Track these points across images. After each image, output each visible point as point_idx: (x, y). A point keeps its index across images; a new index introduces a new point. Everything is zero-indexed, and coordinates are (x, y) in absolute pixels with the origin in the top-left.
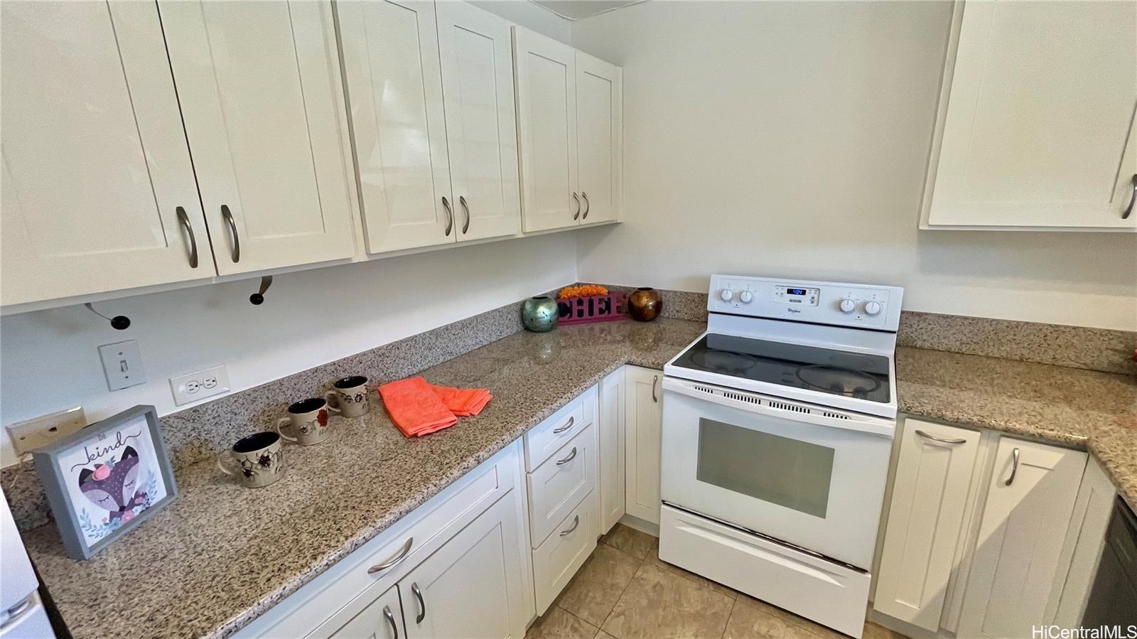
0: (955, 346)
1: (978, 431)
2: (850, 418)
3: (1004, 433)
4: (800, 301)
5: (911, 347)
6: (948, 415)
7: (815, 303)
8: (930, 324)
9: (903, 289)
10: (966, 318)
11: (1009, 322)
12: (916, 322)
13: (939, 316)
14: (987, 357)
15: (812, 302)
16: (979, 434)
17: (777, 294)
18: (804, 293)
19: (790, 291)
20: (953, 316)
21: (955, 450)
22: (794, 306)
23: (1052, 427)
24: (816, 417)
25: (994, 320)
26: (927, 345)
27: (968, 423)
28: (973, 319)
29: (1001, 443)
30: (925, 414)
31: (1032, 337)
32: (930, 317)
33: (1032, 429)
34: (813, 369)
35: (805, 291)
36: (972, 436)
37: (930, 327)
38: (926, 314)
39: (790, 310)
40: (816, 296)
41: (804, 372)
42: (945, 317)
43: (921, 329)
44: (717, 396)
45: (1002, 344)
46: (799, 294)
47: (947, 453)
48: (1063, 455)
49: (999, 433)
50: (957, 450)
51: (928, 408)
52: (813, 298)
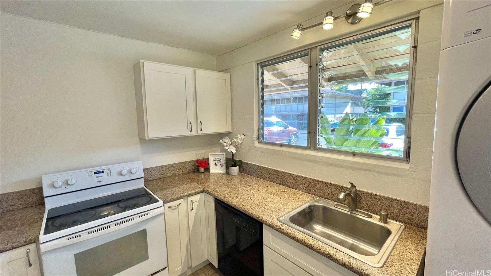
0: (159, 176)
1: (182, 198)
2: (149, 213)
3: (188, 196)
4: (102, 176)
5: (147, 181)
6: (175, 197)
7: (109, 175)
8: (151, 171)
9: (142, 161)
10: (160, 166)
11: (171, 164)
12: (146, 172)
13: (152, 168)
14: (168, 177)
15: (108, 175)
16: (183, 199)
17: (89, 176)
18: (103, 172)
19: (95, 173)
20: (156, 167)
21: (179, 208)
22: (99, 179)
23: (196, 189)
24: (137, 220)
25: (167, 165)
26: (151, 179)
27: (180, 197)
28: (162, 166)
29: (188, 199)
30: (170, 200)
31: (176, 167)
32: (150, 169)
33: (193, 192)
34: (123, 201)
35: (103, 171)
36: (181, 201)
37: (151, 172)
38: (149, 168)
39: (98, 182)
40: (109, 173)
41: (122, 204)
42: (155, 168)
43: (148, 174)
44: (85, 236)
45: (171, 172)
46: (101, 173)
47: (177, 209)
48: (200, 196)
49: (186, 197)
50: (180, 207)
51: (170, 198)
52: (108, 173)
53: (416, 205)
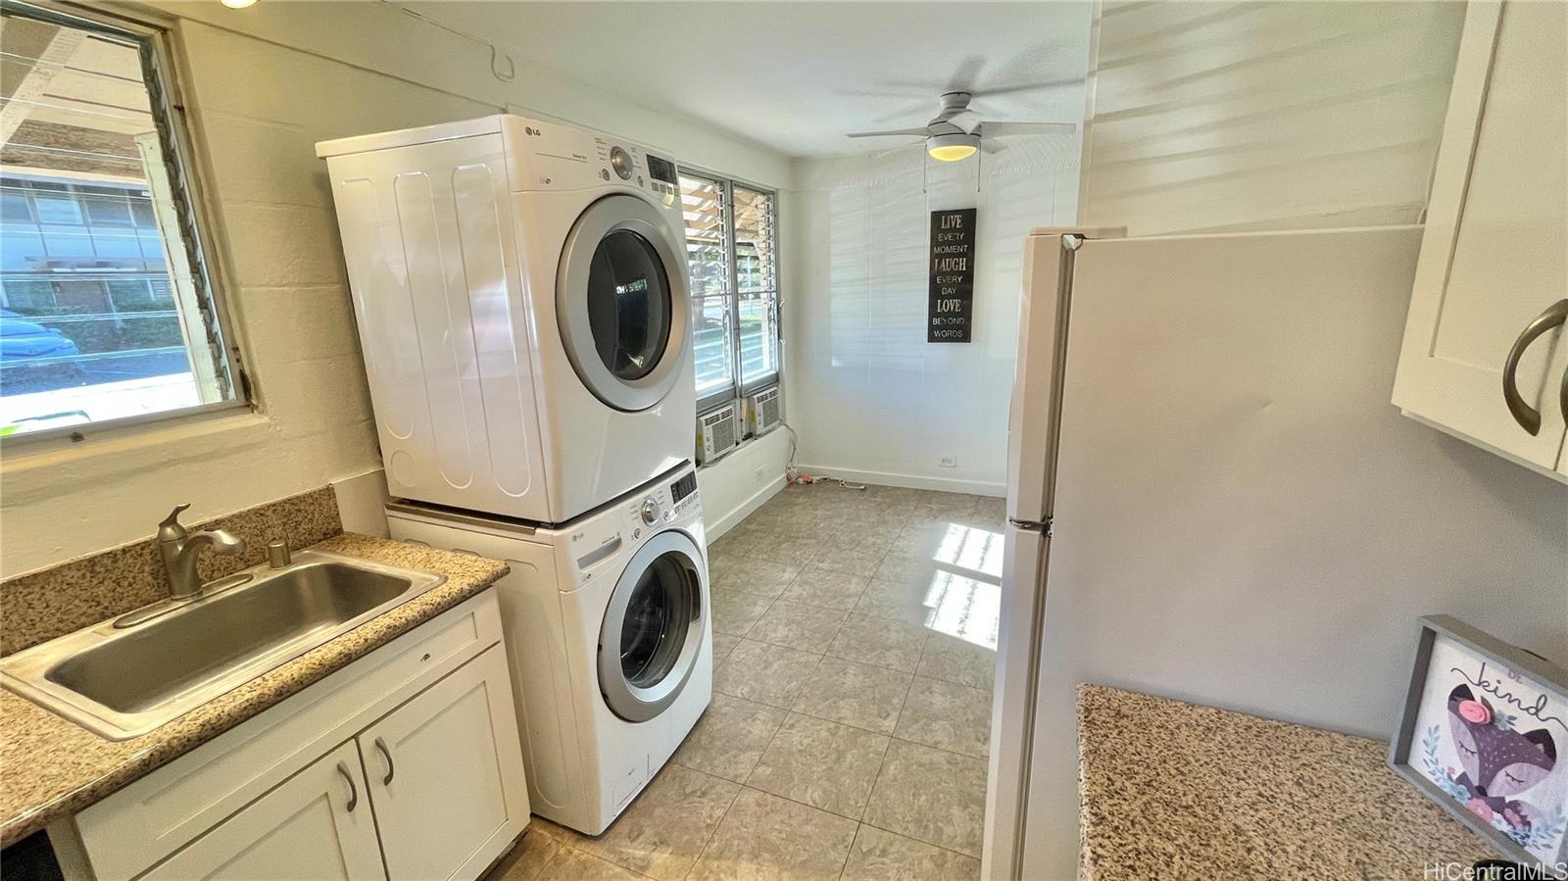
53: (310, 495)
